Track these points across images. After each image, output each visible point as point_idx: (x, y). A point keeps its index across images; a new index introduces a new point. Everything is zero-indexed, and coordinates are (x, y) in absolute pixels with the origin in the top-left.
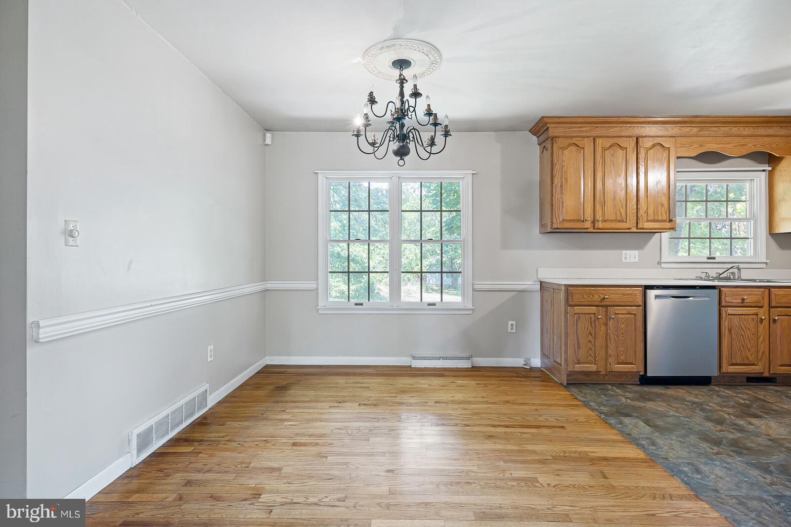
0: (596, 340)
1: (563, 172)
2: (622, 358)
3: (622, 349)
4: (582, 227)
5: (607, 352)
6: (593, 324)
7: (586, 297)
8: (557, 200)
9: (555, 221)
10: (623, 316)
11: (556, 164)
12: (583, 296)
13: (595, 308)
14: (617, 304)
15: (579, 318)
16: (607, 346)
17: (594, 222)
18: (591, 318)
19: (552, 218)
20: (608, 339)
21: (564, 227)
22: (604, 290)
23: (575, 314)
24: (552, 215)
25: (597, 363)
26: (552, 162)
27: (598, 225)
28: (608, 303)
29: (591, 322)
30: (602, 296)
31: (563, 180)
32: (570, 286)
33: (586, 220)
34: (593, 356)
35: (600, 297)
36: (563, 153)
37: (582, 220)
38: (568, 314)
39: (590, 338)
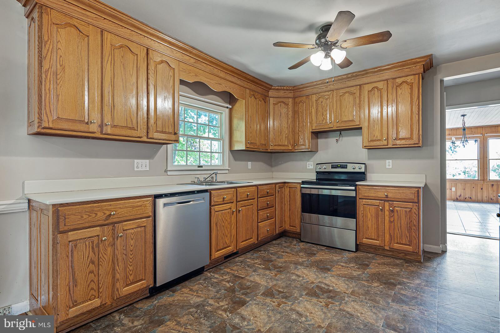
0: (100, 267)
1: (58, 57)
2: (131, 278)
3: (131, 268)
4: (86, 130)
5: (114, 277)
6: (96, 250)
7: (85, 217)
8: (48, 91)
9: (44, 118)
10: (133, 231)
11: (46, 42)
12: (82, 217)
13: (98, 228)
14: (125, 219)
15: (76, 246)
16: (114, 269)
17: (101, 126)
18: (93, 242)
19: (40, 114)
20: (116, 262)
21: (60, 127)
22: (110, 205)
23: (70, 242)
24: (40, 109)
25: (101, 295)
26: (40, 37)
27: (107, 130)
28: (115, 220)
29: (93, 248)
30: (108, 213)
31: (58, 66)
32: (62, 205)
33: (91, 123)
34: (95, 287)
35: (105, 214)
36: (58, 31)
37: (86, 121)
38: (59, 246)
39: (92, 267)
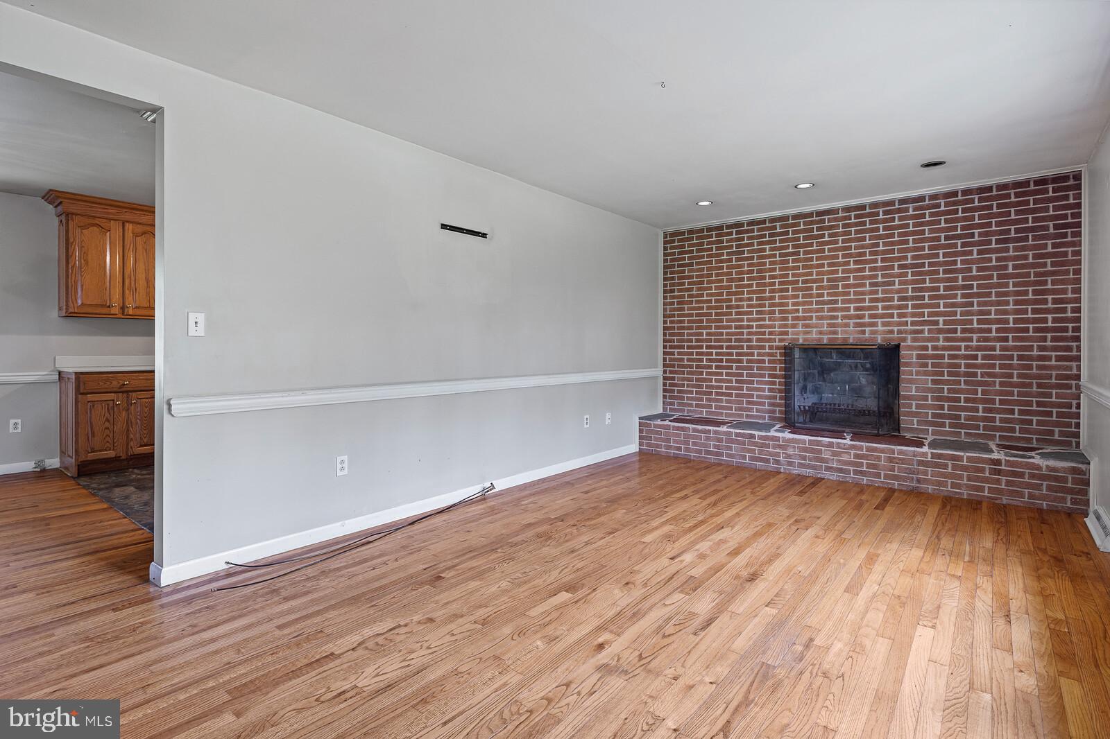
0: (115, 426)
1: (82, 254)
2: (145, 440)
3: (145, 432)
4: (108, 312)
5: (128, 437)
6: (111, 412)
7: (101, 384)
8: (73, 283)
9: (71, 304)
10: (147, 400)
11: (72, 243)
12: (99, 384)
13: (113, 394)
14: (139, 389)
15: (93, 406)
16: (128, 430)
17: (123, 308)
18: (108, 405)
19: (67, 301)
20: (130, 424)
21: (82, 311)
22: (124, 376)
23: (88, 402)
24: (67, 297)
25: (115, 448)
26: (67, 240)
27: (128, 311)
28: (128, 389)
29: (108, 409)
30: (121, 382)
31: (82, 261)
32: (82, 373)
33: (113, 306)
34: (111, 442)
35: (119, 383)
36: (82, 232)
37: (108, 304)
38: (80, 403)
39: (107, 424)
